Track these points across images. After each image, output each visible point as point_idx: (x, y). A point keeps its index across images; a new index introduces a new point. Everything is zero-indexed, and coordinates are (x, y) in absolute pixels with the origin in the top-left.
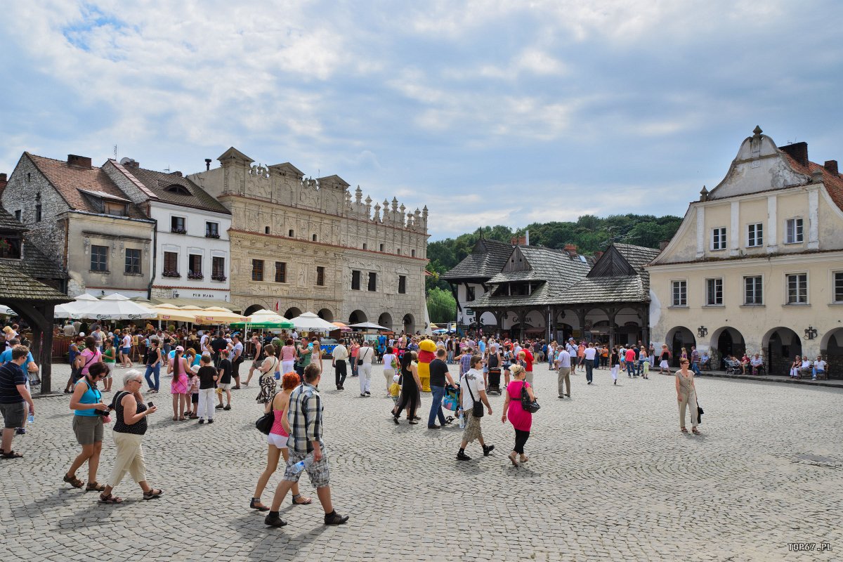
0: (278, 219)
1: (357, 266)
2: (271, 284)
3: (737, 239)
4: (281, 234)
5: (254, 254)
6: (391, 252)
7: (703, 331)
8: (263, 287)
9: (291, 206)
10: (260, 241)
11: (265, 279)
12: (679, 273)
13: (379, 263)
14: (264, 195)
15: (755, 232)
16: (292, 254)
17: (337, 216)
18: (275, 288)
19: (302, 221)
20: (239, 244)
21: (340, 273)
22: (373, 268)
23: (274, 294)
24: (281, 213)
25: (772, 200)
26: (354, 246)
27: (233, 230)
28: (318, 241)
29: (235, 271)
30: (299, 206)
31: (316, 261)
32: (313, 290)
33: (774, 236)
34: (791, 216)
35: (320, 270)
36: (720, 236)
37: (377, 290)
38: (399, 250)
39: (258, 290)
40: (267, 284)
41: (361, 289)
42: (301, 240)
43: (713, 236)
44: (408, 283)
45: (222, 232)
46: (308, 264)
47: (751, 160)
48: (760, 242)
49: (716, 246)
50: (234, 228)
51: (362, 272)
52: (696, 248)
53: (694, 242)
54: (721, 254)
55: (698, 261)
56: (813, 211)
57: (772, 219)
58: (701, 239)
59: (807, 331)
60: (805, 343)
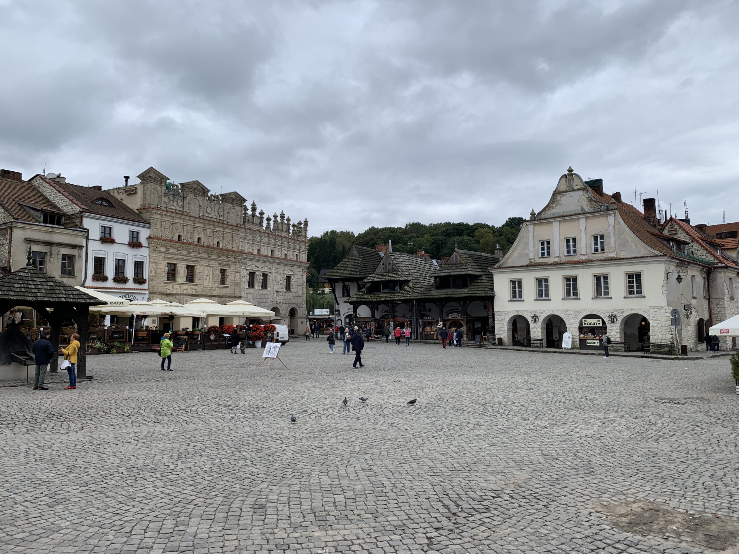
0: (189, 228)
1: (252, 268)
2: (183, 284)
3: (558, 249)
4: (191, 241)
5: (169, 258)
6: (279, 256)
7: (535, 318)
8: (176, 286)
9: (199, 218)
10: (174, 248)
11: (177, 279)
13: (270, 265)
14: (177, 208)
15: (571, 243)
16: (200, 258)
17: (237, 226)
18: (186, 287)
19: (208, 230)
20: (157, 249)
21: (238, 274)
22: (266, 270)
23: (185, 292)
24: (190, 223)
25: (582, 222)
26: (250, 251)
27: (151, 238)
28: (221, 246)
29: (153, 274)
30: (205, 218)
31: (219, 264)
32: (217, 289)
33: (584, 247)
34: (595, 233)
35: (223, 272)
36: (545, 247)
37: (269, 289)
38: (285, 255)
39: (172, 289)
40: (179, 284)
41: (256, 287)
42: (207, 247)
43: (540, 246)
44: (293, 282)
45: (143, 240)
46: (212, 267)
48: (575, 251)
49: (543, 254)
50: (152, 236)
51: (257, 273)
52: (527, 255)
53: (527, 251)
54: (546, 260)
55: (532, 266)
56: (611, 229)
57: (583, 235)
58: (531, 249)
59: (610, 317)
60: (609, 326)
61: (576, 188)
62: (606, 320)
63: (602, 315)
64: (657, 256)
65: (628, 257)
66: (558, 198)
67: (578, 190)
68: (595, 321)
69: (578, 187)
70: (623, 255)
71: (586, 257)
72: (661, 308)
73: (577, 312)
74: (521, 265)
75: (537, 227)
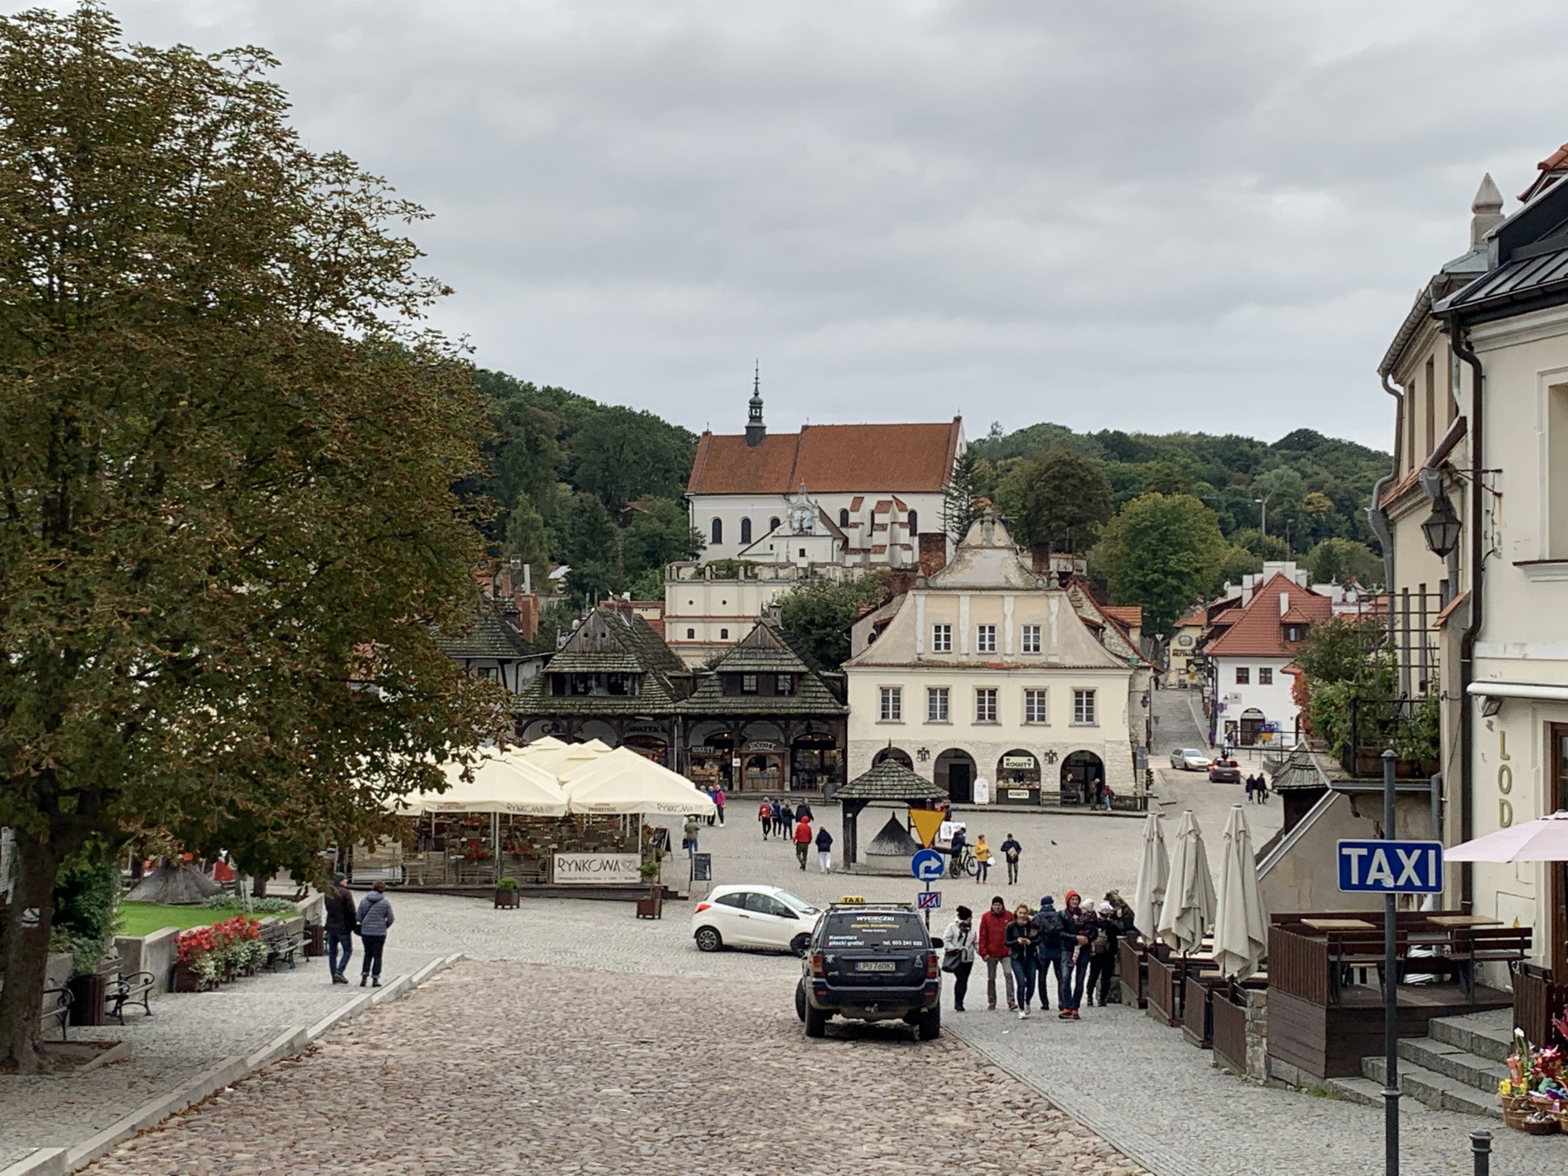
3: (965, 643)
7: (923, 753)
12: (891, 680)
15: (987, 633)
25: (1009, 602)
33: (1010, 643)
34: (1028, 622)
36: (943, 634)
43: (933, 633)
47: (982, 547)
48: (992, 647)
49: (938, 647)
52: (914, 647)
53: (911, 640)
54: (945, 658)
55: (919, 665)
56: (1053, 619)
57: (1009, 623)
58: (920, 636)
59: (1047, 754)
60: (1044, 767)
61: (998, 544)
62: (1041, 759)
63: (1033, 752)
64: (1119, 667)
65: (1076, 664)
66: (967, 556)
67: (1002, 548)
68: (1023, 760)
69: (1002, 544)
70: (1069, 661)
71: (1013, 659)
72: (1122, 743)
73: (996, 745)
74: (900, 662)
75: (930, 601)
